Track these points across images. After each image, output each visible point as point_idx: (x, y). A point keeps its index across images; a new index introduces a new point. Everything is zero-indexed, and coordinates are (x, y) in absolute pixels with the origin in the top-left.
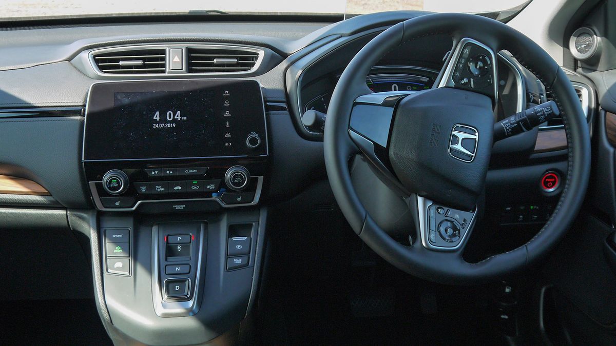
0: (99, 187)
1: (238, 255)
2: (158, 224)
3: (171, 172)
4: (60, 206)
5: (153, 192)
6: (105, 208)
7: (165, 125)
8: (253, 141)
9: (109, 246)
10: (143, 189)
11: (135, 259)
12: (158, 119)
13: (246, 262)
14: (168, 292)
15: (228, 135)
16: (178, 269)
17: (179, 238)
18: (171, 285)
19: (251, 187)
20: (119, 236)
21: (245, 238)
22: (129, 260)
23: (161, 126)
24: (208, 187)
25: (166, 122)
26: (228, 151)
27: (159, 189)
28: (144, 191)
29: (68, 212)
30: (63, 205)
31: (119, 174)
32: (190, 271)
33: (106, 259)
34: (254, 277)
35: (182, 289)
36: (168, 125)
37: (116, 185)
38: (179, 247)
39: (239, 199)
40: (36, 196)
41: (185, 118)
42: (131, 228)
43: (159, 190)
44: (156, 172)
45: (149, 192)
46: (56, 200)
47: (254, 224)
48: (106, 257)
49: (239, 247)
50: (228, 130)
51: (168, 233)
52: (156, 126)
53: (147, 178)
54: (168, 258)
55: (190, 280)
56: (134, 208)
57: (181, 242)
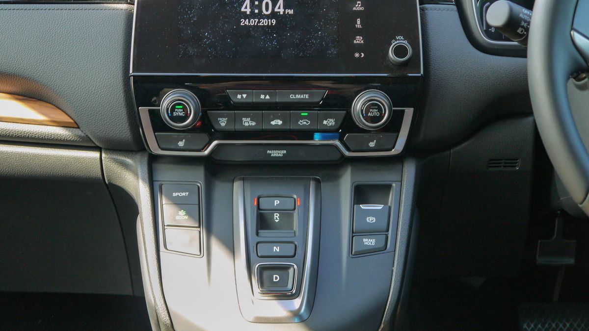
0: (155, 116)
1: (370, 232)
2: (243, 179)
3: (268, 97)
4: (93, 145)
5: (238, 127)
6: (163, 149)
7: (259, 22)
8: (400, 51)
9: (168, 210)
10: (223, 123)
11: (209, 232)
12: (248, 11)
13: (382, 244)
14: (261, 283)
15: (359, 40)
16: (276, 249)
17: (277, 202)
18: (266, 274)
19: (394, 125)
20: (184, 194)
21: (380, 207)
22: (200, 232)
23: (253, 22)
24: (325, 122)
25: (260, 16)
26: (358, 65)
27: (248, 123)
28: (223, 124)
29: (103, 155)
30: (96, 143)
31: (187, 97)
32: (295, 254)
33: (164, 230)
34: (395, 269)
35: (284, 281)
36: (264, 22)
37: (181, 114)
38: (276, 216)
39: (372, 144)
40: (55, 128)
41: (291, 12)
42: (201, 183)
43: (246, 124)
44: (245, 96)
45: (231, 128)
46: (87, 135)
47: (394, 185)
48: (163, 225)
49: (371, 220)
50: (359, 32)
51: (258, 194)
52: (244, 22)
53: (228, 105)
54: (260, 231)
55: (295, 267)
56: (206, 152)
57: (279, 208)
